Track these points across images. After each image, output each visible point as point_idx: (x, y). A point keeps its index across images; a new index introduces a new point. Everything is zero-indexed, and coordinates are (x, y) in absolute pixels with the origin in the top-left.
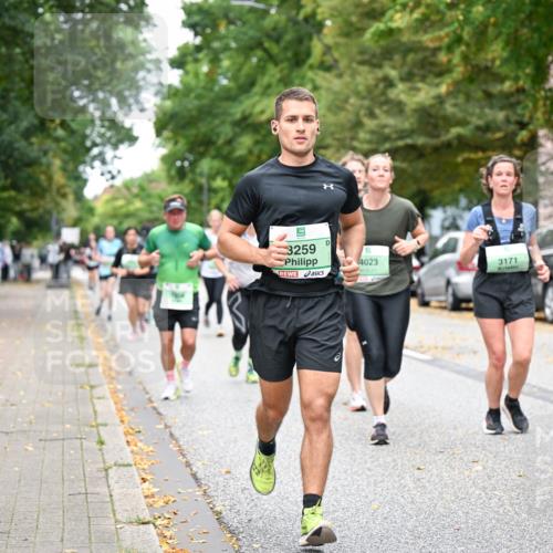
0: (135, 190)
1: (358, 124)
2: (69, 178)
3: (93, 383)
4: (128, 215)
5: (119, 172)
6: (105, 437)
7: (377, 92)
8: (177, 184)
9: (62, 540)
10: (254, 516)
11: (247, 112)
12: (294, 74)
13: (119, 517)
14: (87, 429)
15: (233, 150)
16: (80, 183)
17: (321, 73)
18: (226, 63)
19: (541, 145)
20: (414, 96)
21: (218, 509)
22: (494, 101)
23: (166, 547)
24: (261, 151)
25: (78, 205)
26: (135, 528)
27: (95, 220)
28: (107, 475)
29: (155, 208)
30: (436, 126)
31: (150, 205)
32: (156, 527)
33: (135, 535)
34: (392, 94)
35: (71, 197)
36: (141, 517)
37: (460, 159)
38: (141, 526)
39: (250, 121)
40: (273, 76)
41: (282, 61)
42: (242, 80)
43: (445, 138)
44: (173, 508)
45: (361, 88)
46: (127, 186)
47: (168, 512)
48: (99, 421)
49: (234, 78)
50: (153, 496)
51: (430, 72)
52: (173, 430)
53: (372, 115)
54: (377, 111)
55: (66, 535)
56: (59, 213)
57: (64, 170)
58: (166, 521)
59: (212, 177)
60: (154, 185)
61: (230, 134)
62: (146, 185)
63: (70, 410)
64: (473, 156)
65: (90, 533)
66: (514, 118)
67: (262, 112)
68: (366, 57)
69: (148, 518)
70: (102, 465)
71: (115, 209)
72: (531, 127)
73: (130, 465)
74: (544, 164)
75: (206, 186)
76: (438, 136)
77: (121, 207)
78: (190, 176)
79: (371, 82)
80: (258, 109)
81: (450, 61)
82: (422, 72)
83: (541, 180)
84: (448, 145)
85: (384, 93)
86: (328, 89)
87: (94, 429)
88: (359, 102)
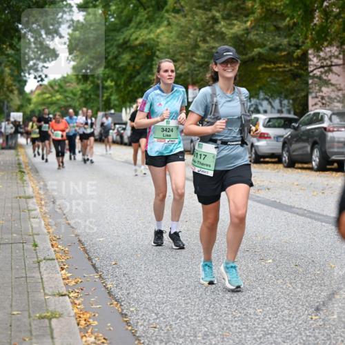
0: (56, 88)
1: (196, 47)
2: (14, 80)
3: (30, 208)
4: (52, 104)
5: (46, 76)
6: (38, 242)
7: (208, 26)
8: (83, 84)
9: (11, 306)
10: (131, 291)
11: (127, 39)
12: (156, 15)
13: (46, 291)
14: (27, 237)
15: (118, 63)
16: (22, 83)
17: (173, 14)
18: (113, 8)
19: (310, 60)
20: (231, 29)
21: (109, 286)
22: (281, 33)
23: (76, 310)
24: (135, 63)
25: (21, 97)
26: (57, 298)
27: (32, 106)
28: (39, 266)
29: (69, 99)
30: (244, 48)
31: (66, 97)
32: (70, 297)
33: (57, 303)
34: (217, 27)
35: (16, 92)
36: (61, 291)
37: (260, 68)
38: (61, 297)
39: (128, 44)
40: (144, 16)
41: (148, 7)
42: (123, 18)
43: (250, 55)
44: (80, 286)
45: (198, 24)
46: (51, 85)
47: (78, 289)
48: (35, 232)
49: (119, 17)
50: (68, 278)
51: (241, 14)
52: (80, 237)
53: (205, 41)
54: (208, 38)
55: (13, 303)
56: (8, 102)
57: (12, 75)
58: (76, 294)
59: (105, 80)
60: (68, 84)
61: (116, 53)
62: (63, 84)
63: (16, 225)
64: (268, 66)
65: (28, 301)
66: (293, 43)
67: (136, 39)
68: (201, 4)
69: (65, 292)
70: (36, 260)
71: (44, 99)
72: (303, 47)
73: (54, 259)
74: (312, 71)
75: (101, 85)
76: (246, 54)
77: (48, 98)
78: (91, 79)
79: (205, 20)
80: (134, 37)
81: (253, 6)
82: (236, 14)
83: (310, 81)
84: (253, 59)
85: (212, 27)
86: (178, 24)
87: (31, 237)
88: (197, 33)
